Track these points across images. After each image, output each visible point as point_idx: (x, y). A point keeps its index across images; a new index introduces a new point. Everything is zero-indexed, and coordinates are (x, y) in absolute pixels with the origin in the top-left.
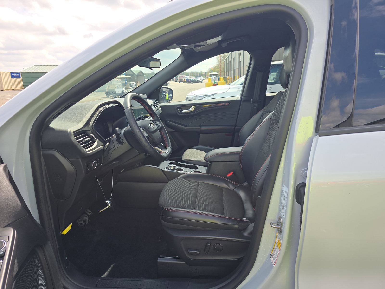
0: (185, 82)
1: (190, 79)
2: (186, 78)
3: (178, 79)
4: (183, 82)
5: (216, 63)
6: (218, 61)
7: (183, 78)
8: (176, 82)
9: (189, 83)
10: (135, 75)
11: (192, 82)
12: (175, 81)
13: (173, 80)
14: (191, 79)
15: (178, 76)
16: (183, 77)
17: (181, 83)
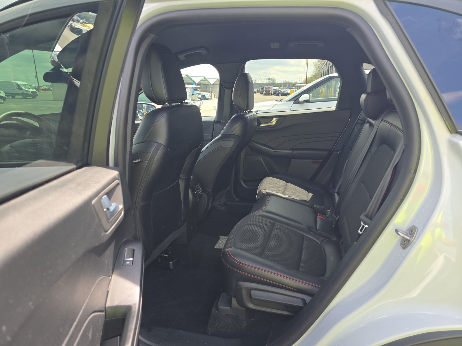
0: (272, 94)
1: (278, 91)
2: (274, 89)
3: (263, 91)
4: (269, 94)
5: (314, 71)
6: (316, 69)
7: (270, 90)
8: (262, 95)
9: (276, 96)
10: (211, 84)
11: (280, 95)
12: (261, 93)
13: (259, 92)
14: (280, 91)
15: (265, 87)
16: (270, 88)
17: (268, 95)
